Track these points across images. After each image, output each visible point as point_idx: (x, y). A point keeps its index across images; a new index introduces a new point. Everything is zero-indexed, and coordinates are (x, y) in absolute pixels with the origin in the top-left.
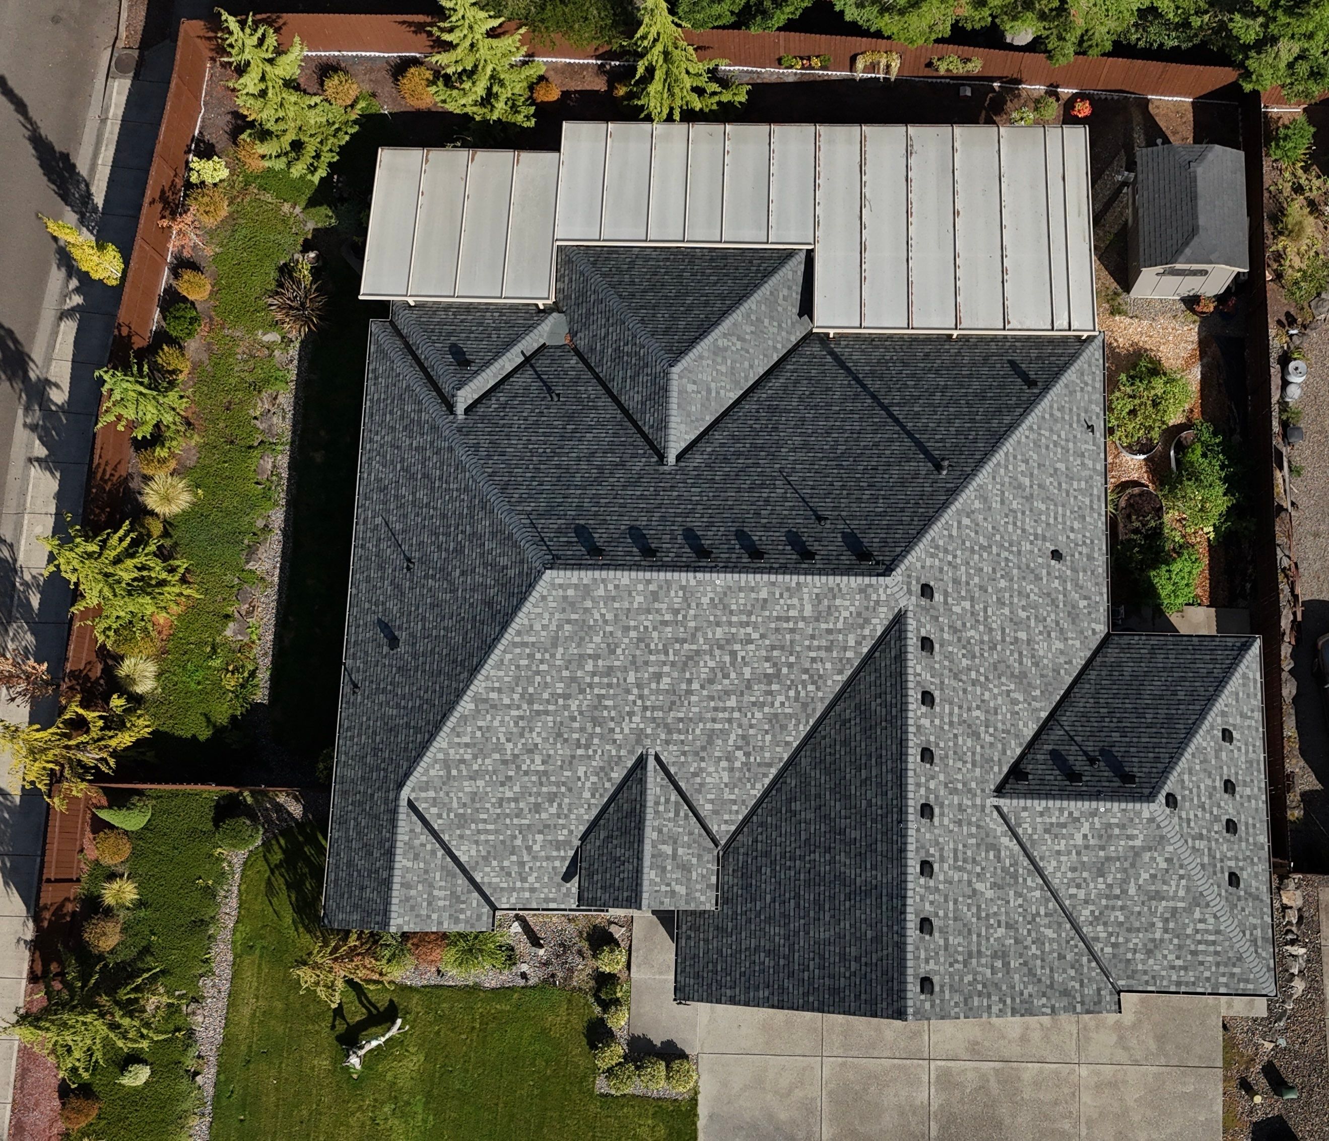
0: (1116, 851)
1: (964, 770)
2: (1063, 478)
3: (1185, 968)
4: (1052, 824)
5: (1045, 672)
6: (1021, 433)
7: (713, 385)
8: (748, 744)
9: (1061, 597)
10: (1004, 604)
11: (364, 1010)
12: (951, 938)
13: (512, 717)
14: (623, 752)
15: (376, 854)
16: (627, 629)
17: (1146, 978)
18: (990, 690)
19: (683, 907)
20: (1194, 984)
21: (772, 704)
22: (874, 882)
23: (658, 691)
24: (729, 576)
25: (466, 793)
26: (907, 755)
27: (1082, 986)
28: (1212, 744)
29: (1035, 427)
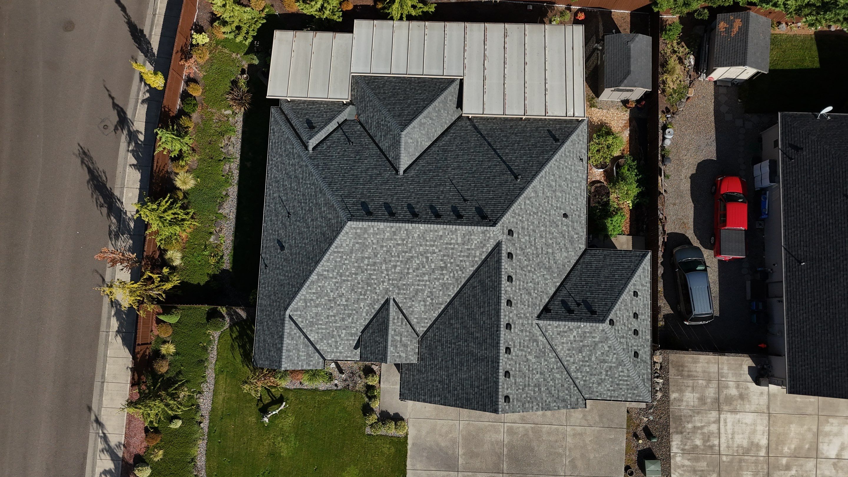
0: (587, 343)
1: (525, 309)
2: (569, 182)
3: (614, 391)
4: (561, 331)
5: (559, 266)
6: (552, 163)
7: (419, 140)
8: (432, 295)
9: (567, 233)
10: (543, 237)
11: (270, 398)
12: (517, 379)
13: (333, 282)
14: (379, 298)
15: (276, 337)
16: (382, 247)
17: (597, 394)
18: (536, 274)
19: (404, 362)
20: (617, 397)
21: (443, 279)
22: (486, 355)
23: (395, 273)
24: (426, 225)
25: (313, 313)
26: (501, 303)
27: (570, 397)
28: (629, 298)
29: (558, 160)
